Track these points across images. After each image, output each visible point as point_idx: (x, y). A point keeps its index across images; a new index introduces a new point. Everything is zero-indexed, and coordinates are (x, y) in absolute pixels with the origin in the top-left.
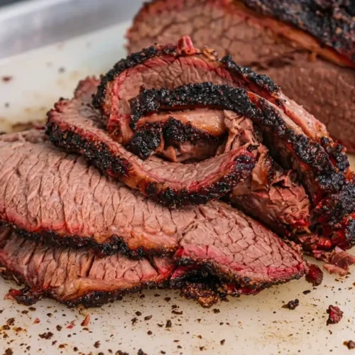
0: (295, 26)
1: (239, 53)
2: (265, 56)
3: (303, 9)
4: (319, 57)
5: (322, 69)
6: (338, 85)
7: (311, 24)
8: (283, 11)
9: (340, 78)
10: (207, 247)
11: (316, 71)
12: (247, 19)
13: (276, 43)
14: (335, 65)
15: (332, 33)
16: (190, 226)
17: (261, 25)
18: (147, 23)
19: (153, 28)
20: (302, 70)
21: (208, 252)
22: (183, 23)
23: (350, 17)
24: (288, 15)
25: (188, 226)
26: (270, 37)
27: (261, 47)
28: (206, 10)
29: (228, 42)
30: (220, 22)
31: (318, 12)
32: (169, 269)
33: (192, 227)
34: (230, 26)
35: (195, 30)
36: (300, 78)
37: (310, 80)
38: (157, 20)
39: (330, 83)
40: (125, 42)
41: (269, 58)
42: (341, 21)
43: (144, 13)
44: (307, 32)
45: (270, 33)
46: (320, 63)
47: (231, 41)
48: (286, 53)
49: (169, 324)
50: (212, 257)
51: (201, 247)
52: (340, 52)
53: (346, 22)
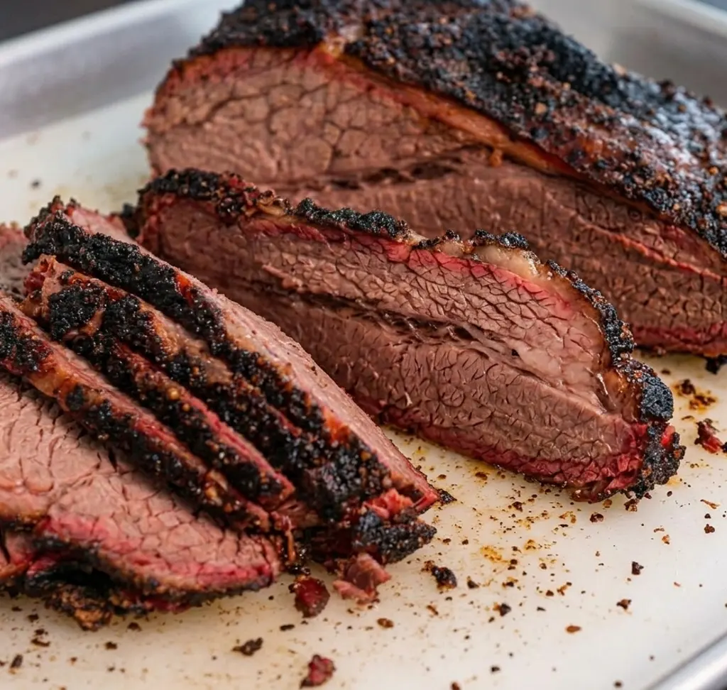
0: (459, 102)
1: (357, 153)
2: (407, 156)
3: (473, 70)
4: (509, 158)
5: (514, 179)
6: (546, 210)
7: (488, 97)
8: (437, 74)
9: (549, 196)
10: (97, 519)
11: (503, 183)
12: (370, 88)
13: (426, 133)
14: (539, 172)
15: (529, 113)
16: (81, 481)
17: (396, 100)
18: (183, 99)
19: (194, 108)
20: (477, 181)
21: (96, 529)
22: (250, 97)
23: (559, 84)
24: (445, 81)
25: (77, 481)
26: (414, 122)
27: (397, 140)
28: (293, 74)
29: (337, 132)
30: (319, 95)
31: (500, 75)
32: (27, 556)
33: (84, 483)
34: (339, 102)
35: (273, 110)
36: (474, 198)
37: (493, 201)
38: (201, 93)
39: (532, 206)
40: (143, 133)
41: (413, 161)
42: (543, 90)
43: (176, 81)
44: (482, 113)
45: (414, 114)
46: (510, 170)
47: (343, 131)
48: (446, 151)
49: (17, 662)
50: (100, 538)
51: (83, 520)
52: (546, 147)
53: (553, 92)
